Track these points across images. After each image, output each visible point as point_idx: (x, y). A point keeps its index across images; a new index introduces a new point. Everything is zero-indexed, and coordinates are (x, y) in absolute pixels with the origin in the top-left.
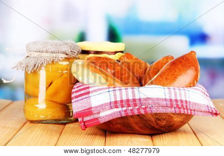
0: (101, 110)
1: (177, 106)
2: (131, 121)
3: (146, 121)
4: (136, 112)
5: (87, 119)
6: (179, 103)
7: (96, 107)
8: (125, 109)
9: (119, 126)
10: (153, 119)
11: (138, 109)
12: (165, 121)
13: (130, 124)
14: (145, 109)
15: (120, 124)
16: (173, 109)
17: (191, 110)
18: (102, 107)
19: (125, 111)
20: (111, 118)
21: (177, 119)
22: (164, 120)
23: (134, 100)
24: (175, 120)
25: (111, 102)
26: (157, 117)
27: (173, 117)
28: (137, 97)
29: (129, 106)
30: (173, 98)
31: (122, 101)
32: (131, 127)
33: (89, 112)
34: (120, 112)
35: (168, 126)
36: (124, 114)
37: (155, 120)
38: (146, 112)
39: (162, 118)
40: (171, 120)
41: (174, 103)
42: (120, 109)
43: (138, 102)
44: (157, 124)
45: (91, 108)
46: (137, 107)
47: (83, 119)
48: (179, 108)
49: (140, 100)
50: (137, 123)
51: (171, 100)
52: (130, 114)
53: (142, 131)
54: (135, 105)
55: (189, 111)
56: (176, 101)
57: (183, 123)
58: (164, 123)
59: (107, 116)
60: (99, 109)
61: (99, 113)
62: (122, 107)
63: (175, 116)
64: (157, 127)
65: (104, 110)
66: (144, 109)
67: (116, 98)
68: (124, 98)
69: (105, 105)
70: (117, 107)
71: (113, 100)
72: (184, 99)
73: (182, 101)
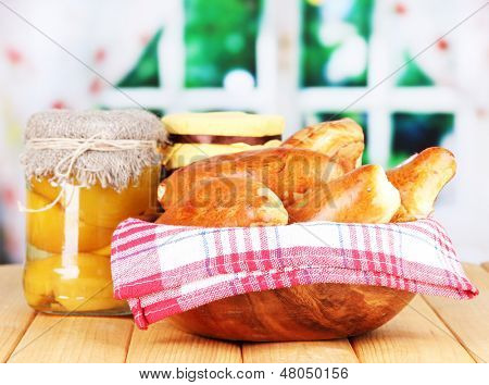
0: (184, 280)
1: (371, 266)
2: (262, 308)
3: (297, 307)
4: (271, 284)
5: (147, 301)
6: (377, 262)
7: (172, 273)
8: (242, 275)
9: (231, 322)
10: (315, 304)
11: (276, 276)
12: (344, 308)
13: (259, 318)
14: (291, 274)
15: (233, 317)
16: (362, 276)
17: (406, 280)
18: (187, 272)
19: (245, 280)
20: (209, 299)
21: (374, 302)
22: (342, 303)
23: (265, 254)
24: (369, 303)
25: (208, 261)
26: (324, 298)
27: (362, 296)
28: (272, 246)
29: (252, 268)
30: (361, 248)
31: (235, 257)
32: (261, 325)
33: (153, 284)
34: (232, 284)
35: (352, 320)
36: (240, 289)
37: (318, 305)
38: (295, 284)
39: (336, 301)
40: (360, 304)
41: (364, 260)
42: (230, 277)
43: (273, 257)
44: (326, 315)
45: (159, 275)
46: (273, 271)
47: (139, 303)
48: (377, 273)
49: (279, 252)
50: (274, 315)
51: (355, 254)
52: (257, 288)
53: (288, 333)
54: (268, 266)
55: (401, 282)
56: (369, 255)
57: (389, 312)
58: (341, 312)
59: (198, 293)
60: (179, 276)
61: (178, 287)
62: (237, 270)
63: (367, 295)
64: (324, 322)
65: (190, 279)
66: (289, 274)
67: (219, 248)
68: (241, 249)
69: (195, 266)
70: (222, 271)
71: (213, 254)
72: (387, 251)
73: (382, 256)
